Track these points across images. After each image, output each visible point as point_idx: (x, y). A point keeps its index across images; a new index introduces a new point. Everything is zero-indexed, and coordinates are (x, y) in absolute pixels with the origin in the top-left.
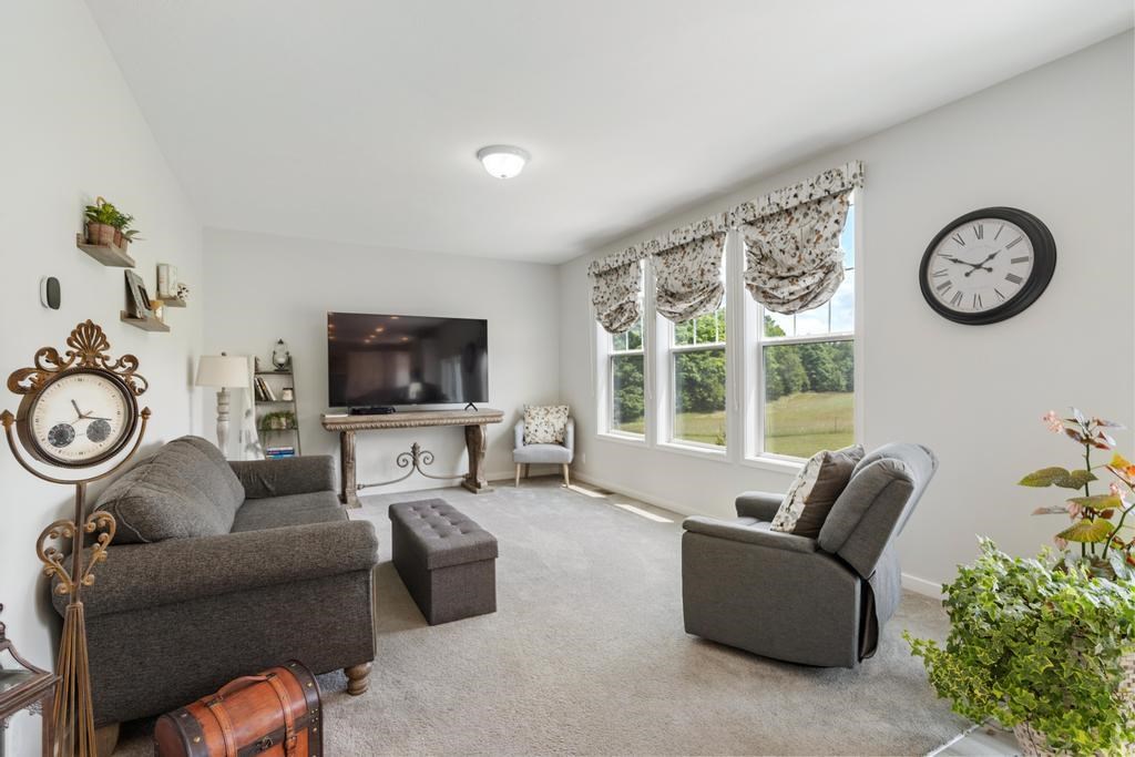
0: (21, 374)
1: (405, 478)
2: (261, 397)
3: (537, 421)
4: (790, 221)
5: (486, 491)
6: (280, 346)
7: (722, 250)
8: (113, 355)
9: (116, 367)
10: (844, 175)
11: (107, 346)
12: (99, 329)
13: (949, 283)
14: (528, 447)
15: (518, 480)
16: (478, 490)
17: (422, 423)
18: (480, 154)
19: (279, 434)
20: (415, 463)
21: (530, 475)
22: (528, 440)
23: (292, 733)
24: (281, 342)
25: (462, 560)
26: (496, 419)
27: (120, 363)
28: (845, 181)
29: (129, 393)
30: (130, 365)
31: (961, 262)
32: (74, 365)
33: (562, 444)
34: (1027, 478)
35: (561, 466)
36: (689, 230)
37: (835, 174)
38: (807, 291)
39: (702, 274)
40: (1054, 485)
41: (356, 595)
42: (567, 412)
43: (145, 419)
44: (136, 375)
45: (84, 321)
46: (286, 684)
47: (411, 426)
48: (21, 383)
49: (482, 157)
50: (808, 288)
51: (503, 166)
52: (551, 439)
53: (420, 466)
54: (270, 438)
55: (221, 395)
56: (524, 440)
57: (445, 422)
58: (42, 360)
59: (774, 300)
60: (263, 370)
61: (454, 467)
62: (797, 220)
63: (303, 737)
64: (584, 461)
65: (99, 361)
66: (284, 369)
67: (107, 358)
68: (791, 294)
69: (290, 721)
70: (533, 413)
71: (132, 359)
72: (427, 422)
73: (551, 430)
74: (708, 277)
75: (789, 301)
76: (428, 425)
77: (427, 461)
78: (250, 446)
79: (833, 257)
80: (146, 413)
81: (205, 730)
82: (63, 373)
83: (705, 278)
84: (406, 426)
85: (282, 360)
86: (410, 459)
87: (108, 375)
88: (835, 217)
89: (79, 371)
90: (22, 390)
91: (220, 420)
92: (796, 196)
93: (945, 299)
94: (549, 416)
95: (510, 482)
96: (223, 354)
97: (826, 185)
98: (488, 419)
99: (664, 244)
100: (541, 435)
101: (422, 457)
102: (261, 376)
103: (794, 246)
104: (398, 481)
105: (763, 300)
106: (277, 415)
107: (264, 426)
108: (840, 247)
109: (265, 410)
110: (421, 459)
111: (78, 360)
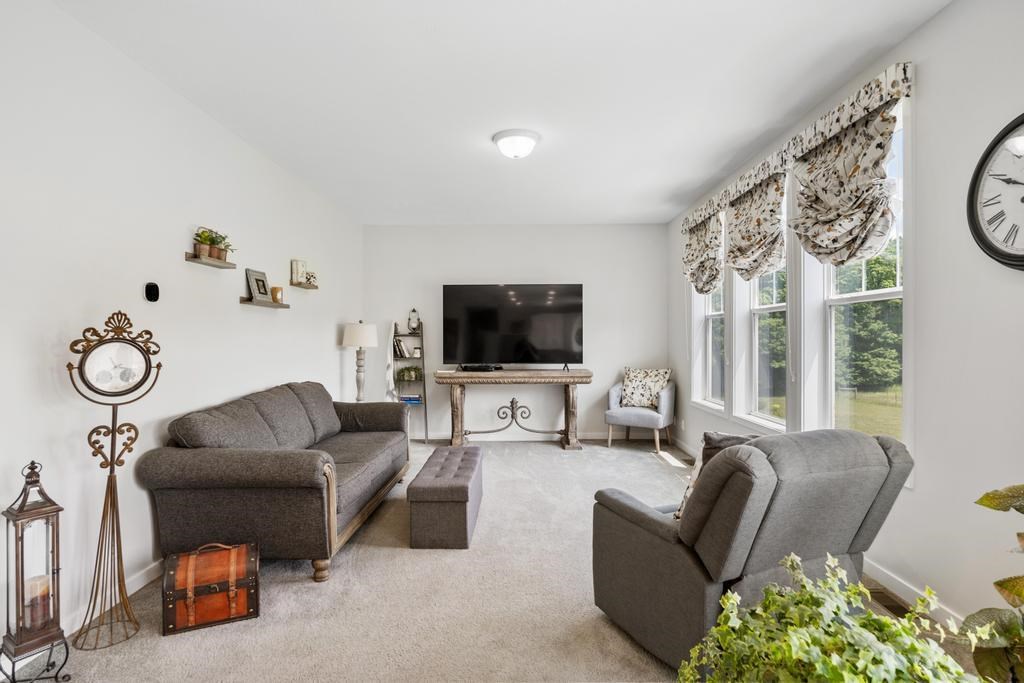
0: (76, 343)
1: (504, 429)
2: (398, 355)
3: (635, 384)
4: (839, 152)
5: (574, 448)
6: (414, 314)
7: (782, 194)
8: (135, 331)
9: (137, 337)
10: (883, 86)
11: (131, 326)
12: (125, 315)
13: (1002, 214)
14: (625, 410)
15: (610, 442)
16: (567, 446)
17: (514, 380)
18: (495, 138)
19: (409, 385)
20: (513, 416)
21: (630, 437)
22: (624, 402)
23: (233, 588)
24: (414, 311)
25: (436, 498)
26: (584, 380)
27: (140, 335)
28: (884, 93)
29: (146, 353)
30: (148, 336)
31: (1015, 182)
32: (109, 337)
33: (655, 408)
34: (987, 495)
35: (652, 430)
36: (753, 176)
37: (873, 86)
38: (850, 238)
39: (759, 225)
40: (1012, 510)
41: (313, 506)
42: (667, 376)
43: (159, 370)
44: (153, 343)
45: (117, 312)
46: (239, 555)
47: (504, 383)
48: (76, 348)
49: (496, 141)
50: (850, 233)
51: (516, 148)
52: (647, 403)
53: (518, 421)
54: (403, 387)
55: (359, 353)
56: (621, 402)
57: (535, 380)
58: (88, 335)
59: (821, 250)
60: (401, 333)
61: (554, 423)
62: (846, 149)
63: (243, 594)
64: (683, 427)
65: (125, 335)
66: (417, 332)
67: (131, 333)
68: (835, 241)
69: (232, 579)
70: (632, 375)
71: (148, 332)
72: (519, 380)
73: (647, 394)
74: (766, 227)
75: (836, 250)
76: (519, 383)
77: (524, 415)
78: (389, 393)
79: (876, 192)
80: (159, 366)
81: (178, 569)
82: (102, 342)
83: (762, 229)
84: (500, 383)
85: (414, 325)
86: (509, 413)
87: (133, 342)
88: (879, 139)
89: (112, 340)
90: (78, 352)
91: (358, 371)
92: (838, 120)
93: (997, 236)
94: (648, 380)
95: (603, 443)
96: (361, 322)
97: (865, 102)
98: (576, 380)
99: (734, 195)
100: (636, 398)
101: (520, 411)
102: (400, 338)
103: (836, 182)
104: (499, 430)
105: (811, 250)
106: (408, 369)
107: (400, 379)
108: (888, 177)
109: (401, 365)
110: (519, 412)
111: (112, 334)
